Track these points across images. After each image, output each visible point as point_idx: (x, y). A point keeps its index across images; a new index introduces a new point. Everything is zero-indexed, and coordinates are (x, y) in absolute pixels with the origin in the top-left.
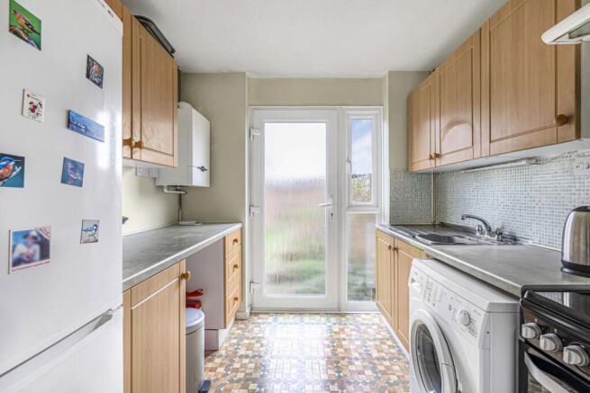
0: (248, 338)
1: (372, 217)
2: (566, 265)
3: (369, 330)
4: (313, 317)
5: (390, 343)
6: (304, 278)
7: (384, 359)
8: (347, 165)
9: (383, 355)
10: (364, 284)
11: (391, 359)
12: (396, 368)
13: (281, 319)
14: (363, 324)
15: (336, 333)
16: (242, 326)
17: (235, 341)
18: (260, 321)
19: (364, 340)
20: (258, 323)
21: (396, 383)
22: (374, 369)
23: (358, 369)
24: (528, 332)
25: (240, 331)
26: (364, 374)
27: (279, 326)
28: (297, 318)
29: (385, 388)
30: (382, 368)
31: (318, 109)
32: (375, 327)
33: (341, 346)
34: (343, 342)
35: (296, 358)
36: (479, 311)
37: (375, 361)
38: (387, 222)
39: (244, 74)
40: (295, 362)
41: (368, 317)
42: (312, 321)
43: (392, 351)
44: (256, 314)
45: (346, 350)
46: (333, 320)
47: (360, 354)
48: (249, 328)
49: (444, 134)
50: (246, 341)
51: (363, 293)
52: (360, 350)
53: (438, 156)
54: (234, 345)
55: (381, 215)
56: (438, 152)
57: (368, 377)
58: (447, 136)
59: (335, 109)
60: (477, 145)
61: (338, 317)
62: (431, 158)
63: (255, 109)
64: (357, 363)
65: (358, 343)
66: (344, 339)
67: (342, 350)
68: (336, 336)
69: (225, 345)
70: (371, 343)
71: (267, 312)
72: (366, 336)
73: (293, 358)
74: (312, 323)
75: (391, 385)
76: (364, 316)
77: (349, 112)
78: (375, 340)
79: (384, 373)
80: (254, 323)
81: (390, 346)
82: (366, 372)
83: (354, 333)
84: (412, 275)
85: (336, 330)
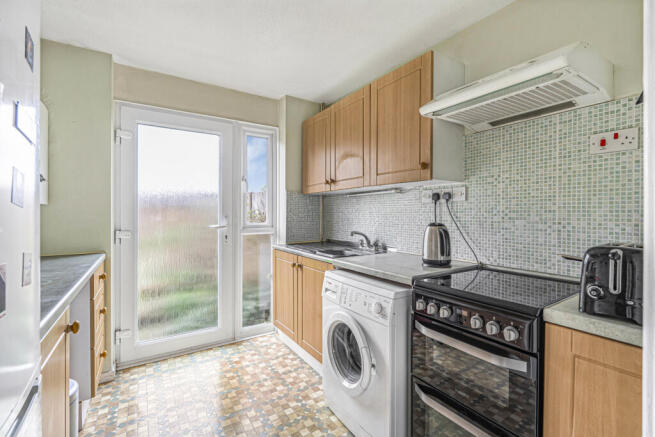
0: (123, 401)
1: (266, 238)
2: (425, 262)
3: (269, 351)
4: (205, 353)
5: (291, 356)
6: (176, 316)
7: (290, 372)
8: (243, 183)
9: (289, 368)
10: (257, 308)
11: (296, 370)
12: (302, 376)
13: (164, 366)
14: (262, 347)
15: (236, 362)
16: (110, 390)
17: (106, 410)
18: (136, 376)
19: (267, 361)
20: (134, 380)
21: (306, 388)
22: (284, 383)
23: (270, 388)
24: (420, 305)
25: (108, 397)
26: (276, 390)
27: (164, 375)
28: (187, 360)
29: (298, 395)
30: (291, 380)
31: (209, 119)
32: (274, 346)
33: (247, 374)
34: (248, 369)
35: (200, 401)
36: (388, 300)
37: (283, 376)
38: (283, 241)
39: (110, 56)
40: (201, 405)
41: (265, 338)
42: (207, 358)
43: (295, 362)
44: (126, 370)
45: (252, 375)
46: (230, 350)
47: (268, 375)
48: (122, 389)
49: (339, 163)
50: (122, 406)
51: (256, 316)
52: (266, 371)
53: (333, 181)
54: (105, 415)
55: (275, 234)
56: (333, 178)
57: (281, 392)
58: (341, 166)
59: (231, 123)
60: (367, 176)
61: (234, 347)
62: (327, 182)
63: (123, 104)
64: (266, 384)
65: (261, 365)
66: (248, 366)
67: (249, 377)
68: (237, 366)
69: (90, 420)
70: (275, 361)
71: (142, 363)
72: (268, 357)
73: (197, 402)
74: (207, 361)
75: (302, 391)
76: (261, 339)
77: (246, 128)
78: (277, 358)
79: (292, 384)
80: (126, 382)
81: (292, 360)
82: (278, 388)
83: (256, 357)
84: (325, 285)
85: (237, 359)
